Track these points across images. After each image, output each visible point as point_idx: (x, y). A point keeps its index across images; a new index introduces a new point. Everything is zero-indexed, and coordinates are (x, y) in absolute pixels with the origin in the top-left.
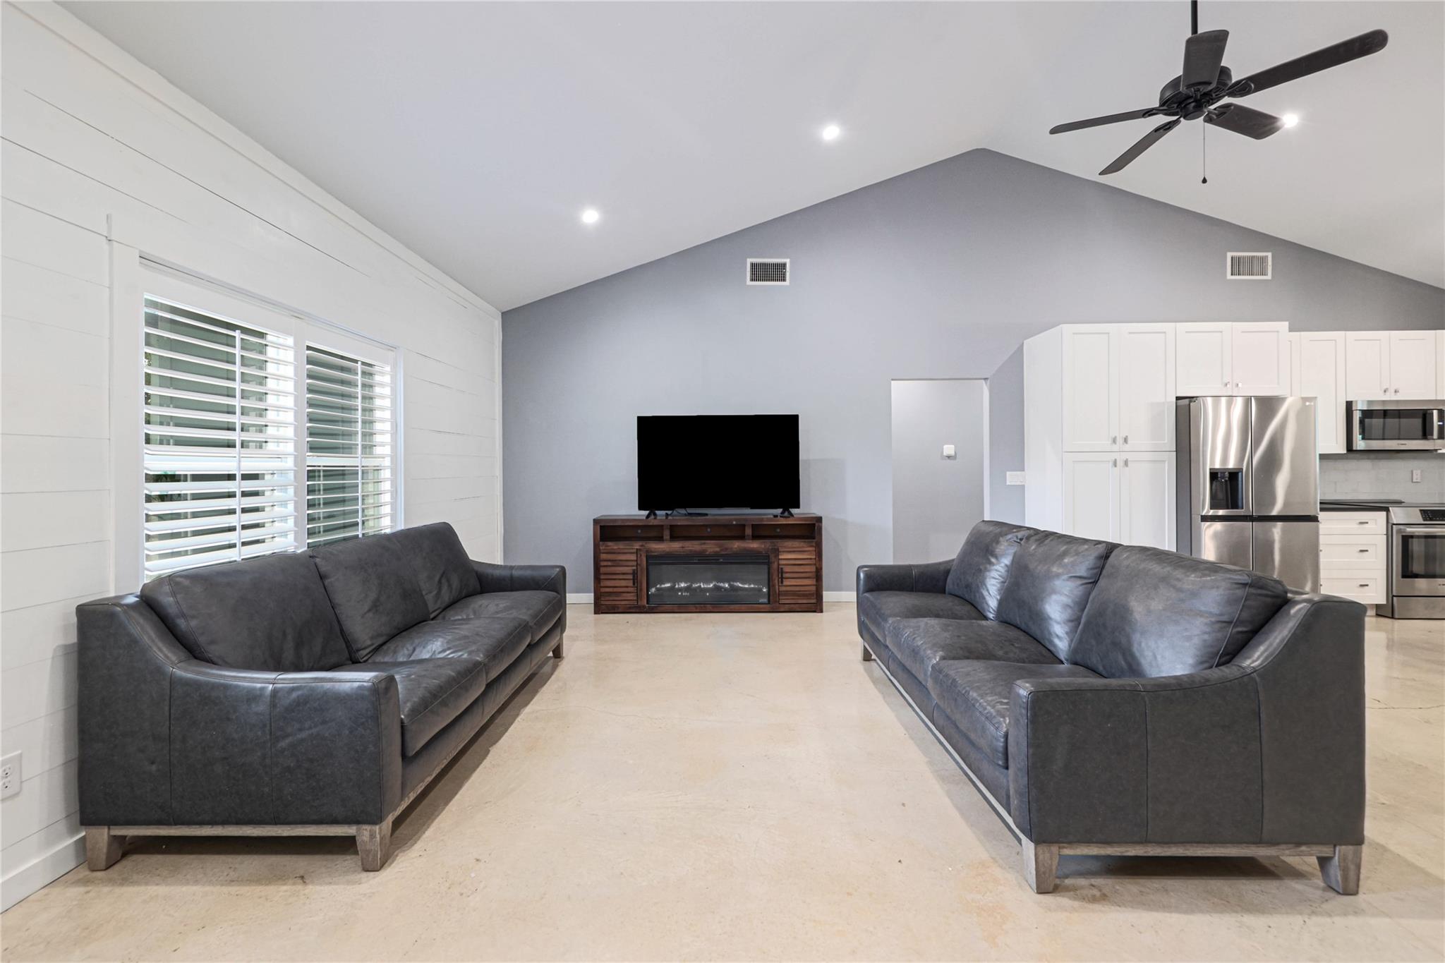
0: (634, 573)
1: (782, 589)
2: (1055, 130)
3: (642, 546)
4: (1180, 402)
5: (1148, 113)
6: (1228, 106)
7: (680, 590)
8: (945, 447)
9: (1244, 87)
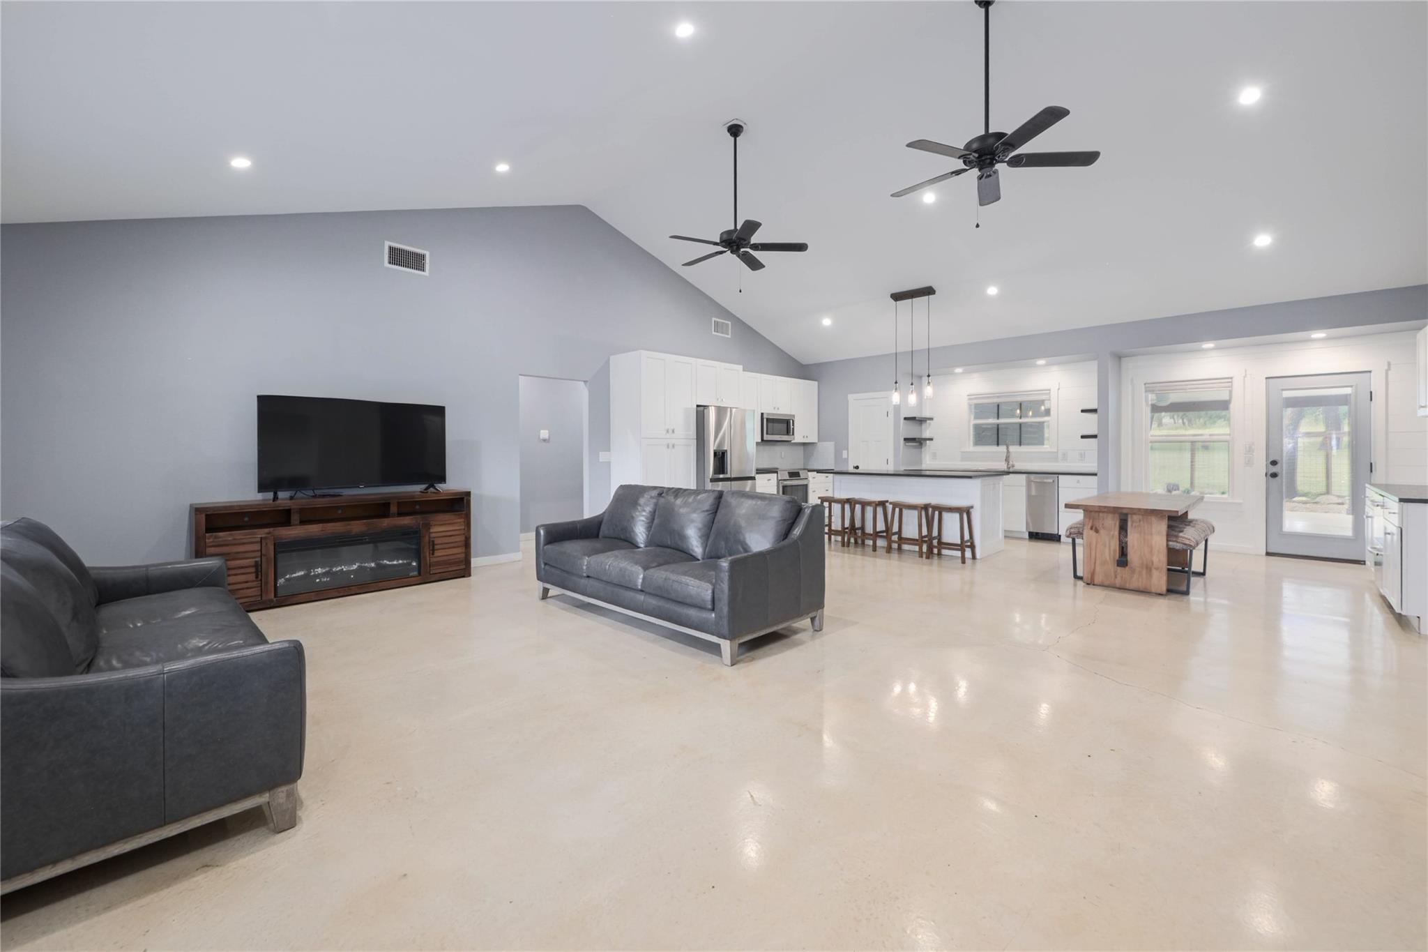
0: (257, 566)
1: (435, 560)
2: (672, 237)
3: (269, 533)
4: (699, 408)
5: (716, 244)
6: (747, 252)
7: (318, 576)
8: (542, 431)
9: (756, 247)
